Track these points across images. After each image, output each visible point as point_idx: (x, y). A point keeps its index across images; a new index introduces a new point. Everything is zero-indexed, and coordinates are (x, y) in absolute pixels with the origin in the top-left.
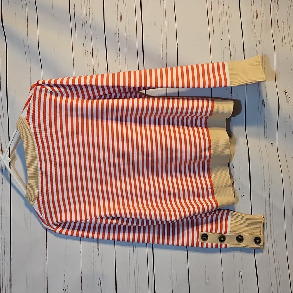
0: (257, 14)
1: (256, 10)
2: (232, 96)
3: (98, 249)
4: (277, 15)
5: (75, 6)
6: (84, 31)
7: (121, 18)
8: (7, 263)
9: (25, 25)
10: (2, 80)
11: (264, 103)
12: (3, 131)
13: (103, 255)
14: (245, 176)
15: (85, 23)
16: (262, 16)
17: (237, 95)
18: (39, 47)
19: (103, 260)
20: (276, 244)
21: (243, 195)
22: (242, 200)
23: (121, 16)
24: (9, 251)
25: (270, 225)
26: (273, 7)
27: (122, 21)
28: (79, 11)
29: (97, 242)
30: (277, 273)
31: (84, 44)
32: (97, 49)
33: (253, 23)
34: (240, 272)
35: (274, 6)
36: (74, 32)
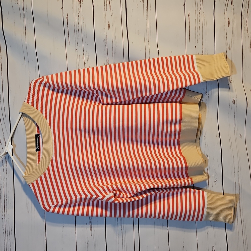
0: (229, 21)
1: (229, 18)
2: (206, 94)
3: (91, 230)
4: (247, 22)
5: (67, 16)
6: (76, 38)
7: (109, 27)
8: (12, 243)
9: (24, 33)
10: (4, 83)
11: (234, 101)
12: (6, 128)
13: (95, 235)
14: (218, 164)
15: (77, 31)
16: (233, 24)
17: (211, 94)
18: (36, 53)
19: (95, 240)
20: (244, 223)
21: (216, 181)
22: (215, 185)
23: (109, 25)
24: (13, 232)
25: (240, 206)
26: (243, 16)
27: (110, 29)
28: (71, 20)
29: (90, 224)
30: (245, 248)
31: (76, 50)
32: (88, 53)
33: (225, 30)
34: (213, 247)
35: (245, 15)
36: (67, 39)
